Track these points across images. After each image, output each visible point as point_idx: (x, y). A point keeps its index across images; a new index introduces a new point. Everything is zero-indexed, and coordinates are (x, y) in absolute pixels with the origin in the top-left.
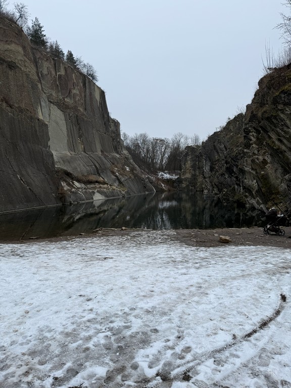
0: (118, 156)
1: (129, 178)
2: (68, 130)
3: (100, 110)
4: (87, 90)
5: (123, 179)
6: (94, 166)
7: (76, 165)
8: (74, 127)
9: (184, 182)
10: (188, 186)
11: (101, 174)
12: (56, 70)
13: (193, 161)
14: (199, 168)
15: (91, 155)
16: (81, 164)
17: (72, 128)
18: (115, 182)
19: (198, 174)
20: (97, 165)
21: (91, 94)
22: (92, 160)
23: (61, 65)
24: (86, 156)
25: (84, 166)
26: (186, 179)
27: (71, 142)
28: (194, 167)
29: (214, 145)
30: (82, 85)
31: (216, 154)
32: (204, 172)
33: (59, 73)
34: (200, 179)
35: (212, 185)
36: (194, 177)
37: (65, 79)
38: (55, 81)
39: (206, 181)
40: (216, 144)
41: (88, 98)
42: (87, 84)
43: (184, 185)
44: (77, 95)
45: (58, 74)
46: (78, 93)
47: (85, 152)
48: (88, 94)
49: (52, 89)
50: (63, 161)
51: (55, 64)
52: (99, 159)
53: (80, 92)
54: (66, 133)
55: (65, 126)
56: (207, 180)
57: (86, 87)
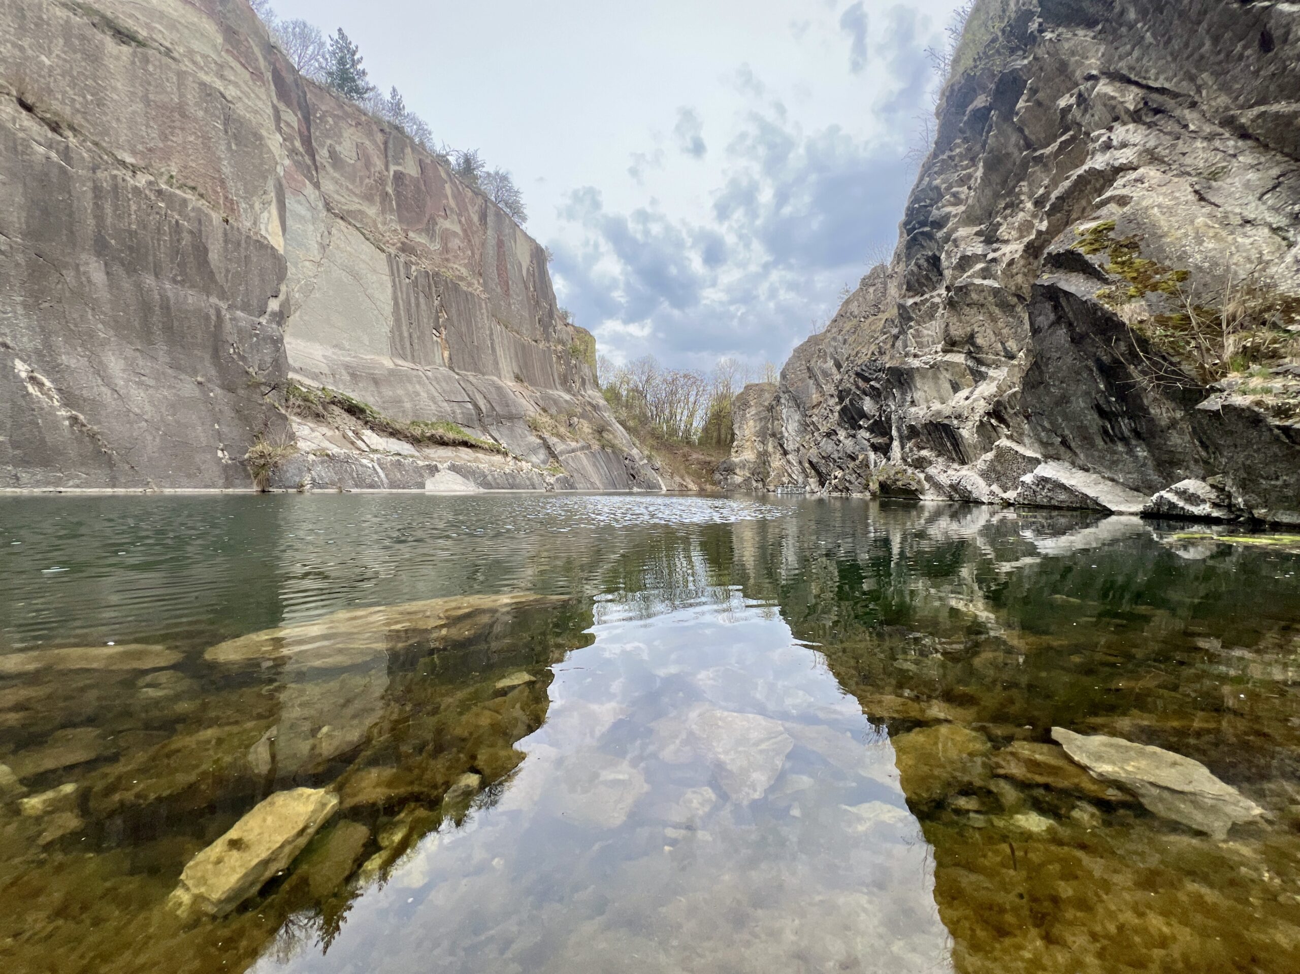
0: (567, 397)
1: (582, 448)
2: (396, 304)
3: (527, 288)
4: (490, 232)
5: (559, 447)
6: (470, 406)
7: (400, 392)
8: (422, 300)
9: (737, 471)
10: (747, 480)
11: (490, 428)
12: (386, 156)
13: (761, 419)
14: (773, 435)
15: (471, 378)
16: (424, 395)
17: (413, 300)
18: (534, 451)
19: (770, 449)
20: (482, 403)
21: (500, 244)
22: (469, 388)
23: (408, 150)
24: (450, 377)
25: (433, 399)
26: (743, 466)
27: (406, 334)
28: (763, 435)
29: (808, 368)
30: (475, 218)
31: (814, 391)
32: (782, 437)
33: (400, 168)
34: (776, 462)
35: (804, 470)
36: (763, 458)
37: (418, 189)
38: (382, 181)
39: (789, 462)
40: (813, 363)
41: (491, 251)
42: (491, 220)
43: (738, 479)
44: (455, 234)
45: (393, 168)
46: (457, 229)
47: (451, 368)
48: (492, 241)
49: (369, 198)
50: (354, 376)
51: (386, 143)
52: (493, 390)
53: (465, 231)
54: (388, 309)
55: (389, 291)
56: (789, 457)
57: (486, 223)
